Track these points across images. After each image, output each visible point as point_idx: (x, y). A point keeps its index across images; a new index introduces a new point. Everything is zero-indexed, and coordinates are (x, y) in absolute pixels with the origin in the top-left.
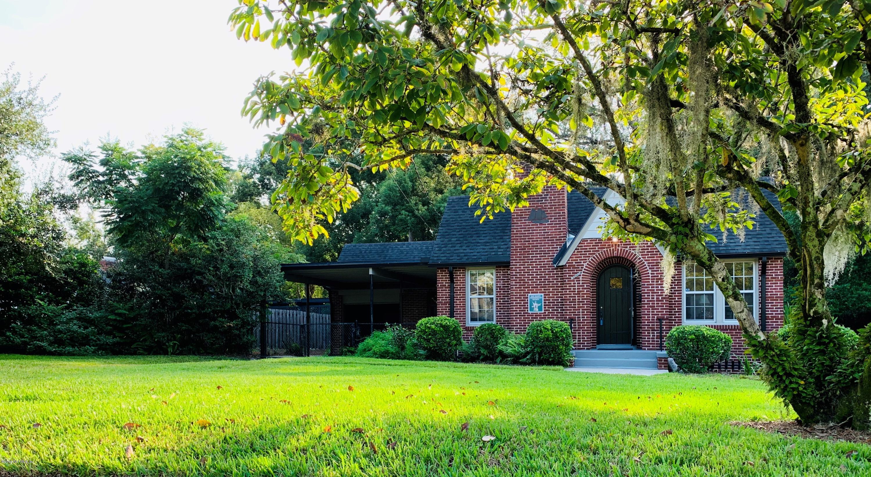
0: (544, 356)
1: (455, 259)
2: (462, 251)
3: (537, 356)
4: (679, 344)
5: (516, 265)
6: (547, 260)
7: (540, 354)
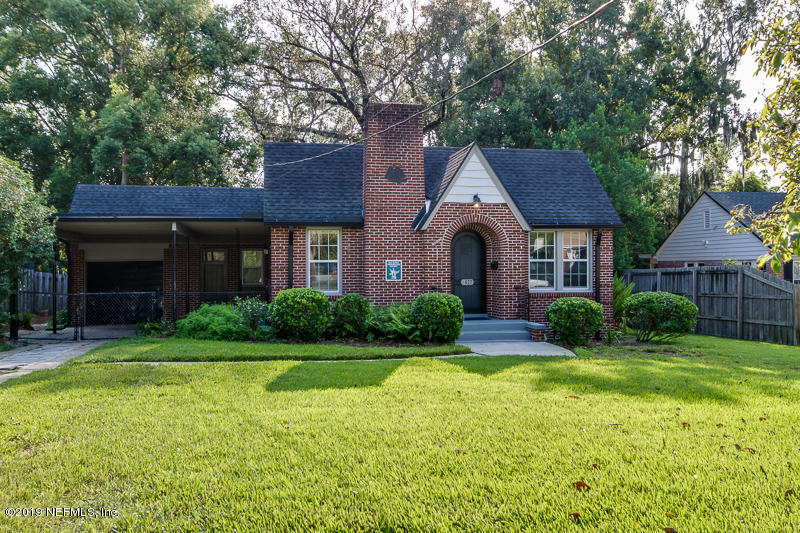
0: (438, 333)
1: (294, 217)
2: (299, 208)
3: (431, 333)
4: (569, 317)
5: (371, 226)
6: (406, 224)
7: (434, 332)
